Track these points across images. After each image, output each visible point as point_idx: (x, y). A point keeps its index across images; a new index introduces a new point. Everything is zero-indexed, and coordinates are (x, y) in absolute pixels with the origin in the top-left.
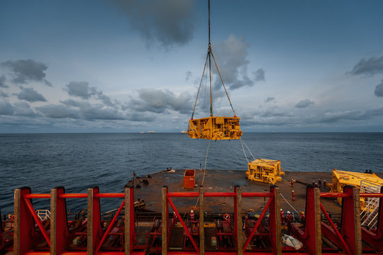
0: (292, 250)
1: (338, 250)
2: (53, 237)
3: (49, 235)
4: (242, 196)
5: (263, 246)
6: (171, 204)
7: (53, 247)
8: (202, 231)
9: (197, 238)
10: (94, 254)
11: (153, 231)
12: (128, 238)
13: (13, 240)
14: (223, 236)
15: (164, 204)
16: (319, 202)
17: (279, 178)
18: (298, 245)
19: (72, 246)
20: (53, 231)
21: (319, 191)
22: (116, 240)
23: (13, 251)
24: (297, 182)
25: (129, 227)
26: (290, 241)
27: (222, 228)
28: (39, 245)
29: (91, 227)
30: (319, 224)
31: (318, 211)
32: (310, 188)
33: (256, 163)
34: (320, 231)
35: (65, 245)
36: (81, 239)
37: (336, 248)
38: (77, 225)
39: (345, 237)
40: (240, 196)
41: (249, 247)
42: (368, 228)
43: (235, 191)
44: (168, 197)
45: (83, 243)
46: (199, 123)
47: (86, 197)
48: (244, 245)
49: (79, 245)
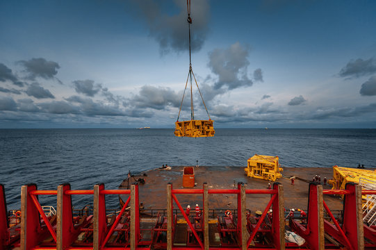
0: (295, 246)
1: (340, 246)
2: (59, 233)
3: (55, 231)
4: (247, 193)
5: (265, 243)
6: (175, 201)
7: (59, 242)
8: (206, 227)
9: (201, 234)
10: (99, 249)
11: (157, 227)
12: (133, 234)
13: (19, 236)
14: (226, 232)
15: (169, 201)
16: (322, 199)
17: (279, 175)
18: (300, 241)
19: (77, 241)
20: (59, 227)
21: (322, 188)
22: (121, 235)
23: (19, 246)
24: (297, 178)
25: (134, 224)
26: (293, 237)
27: (225, 224)
28: (45, 241)
29: (97, 223)
30: (321, 221)
31: (321, 209)
32: (313, 185)
33: (254, 160)
34: (322, 228)
35: (70, 241)
36: (86, 235)
37: (337, 244)
38: (81, 221)
39: (347, 233)
40: (244, 193)
41: (252, 243)
42: (368, 225)
43: (239, 188)
44: (173, 193)
45: (89, 239)
46: (183, 124)
47: (93, 193)
48: (248, 242)
49: (84, 241)
